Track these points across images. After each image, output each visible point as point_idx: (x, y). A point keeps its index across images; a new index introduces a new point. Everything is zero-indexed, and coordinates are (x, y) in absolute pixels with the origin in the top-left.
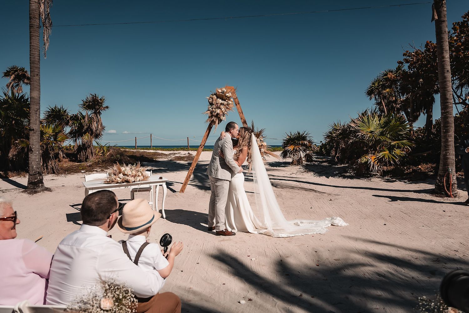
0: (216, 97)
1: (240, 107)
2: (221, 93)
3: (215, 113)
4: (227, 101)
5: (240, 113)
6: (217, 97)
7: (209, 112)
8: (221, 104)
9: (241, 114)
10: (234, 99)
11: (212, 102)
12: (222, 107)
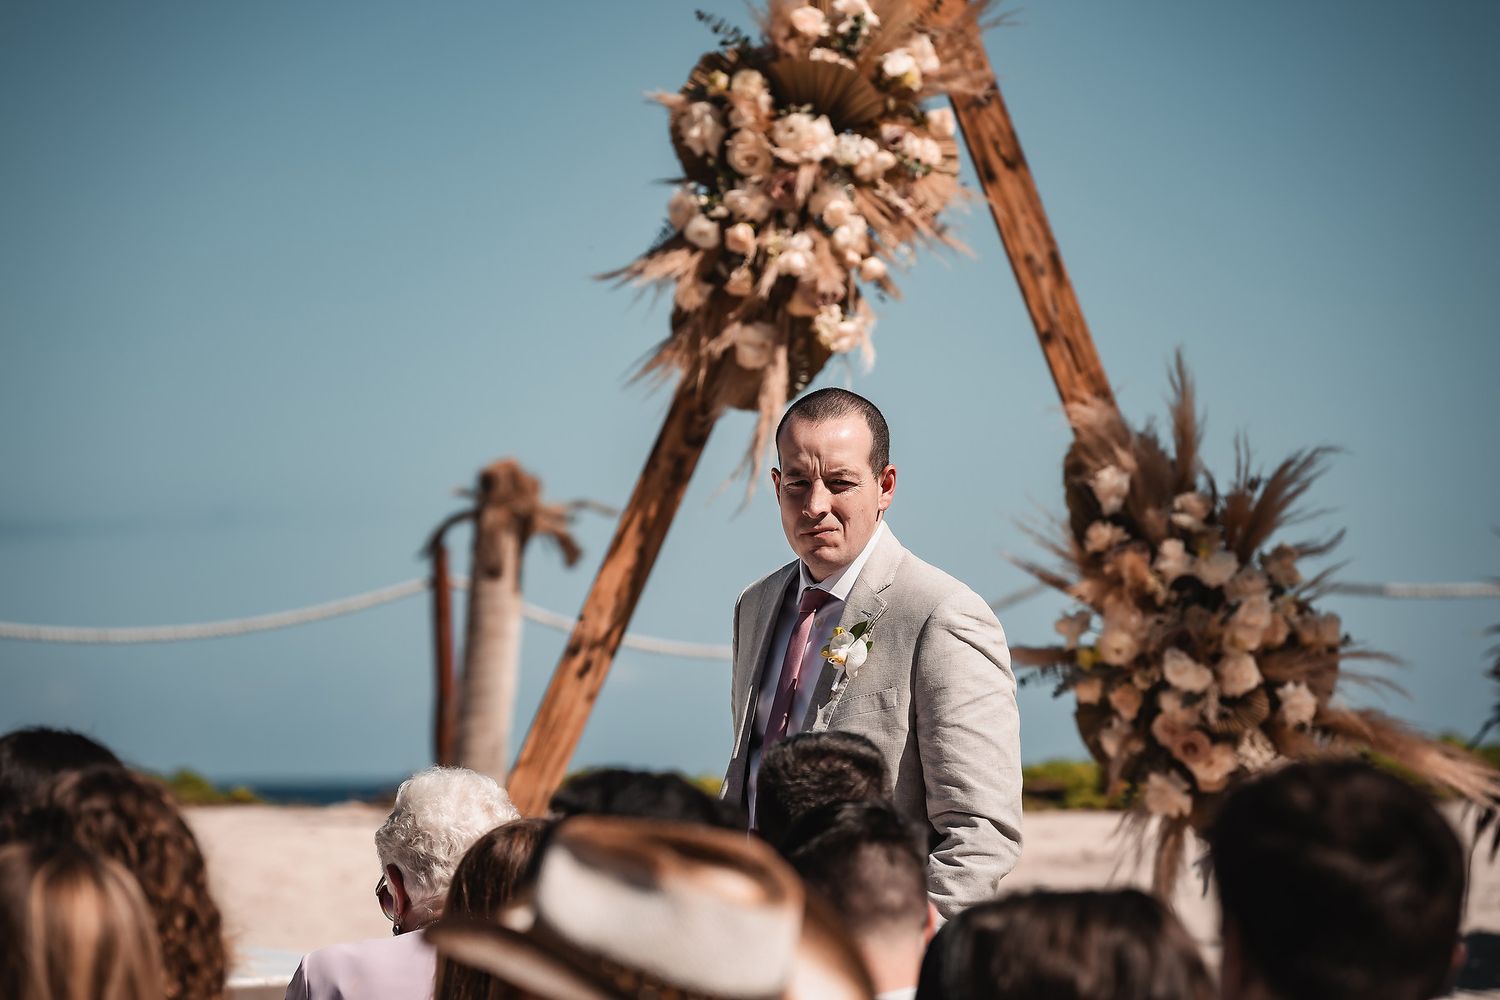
0: (765, 99)
1: (1033, 200)
2: (822, 42)
3: (757, 272)
4: (889, 130)
5: (1035, 273)
6: (784, 99)
7: (681, 262)
8: (833, 170)
9: (1046, 282)
10: (963, 106)
11: (723, 150)
12: (838, 203)
